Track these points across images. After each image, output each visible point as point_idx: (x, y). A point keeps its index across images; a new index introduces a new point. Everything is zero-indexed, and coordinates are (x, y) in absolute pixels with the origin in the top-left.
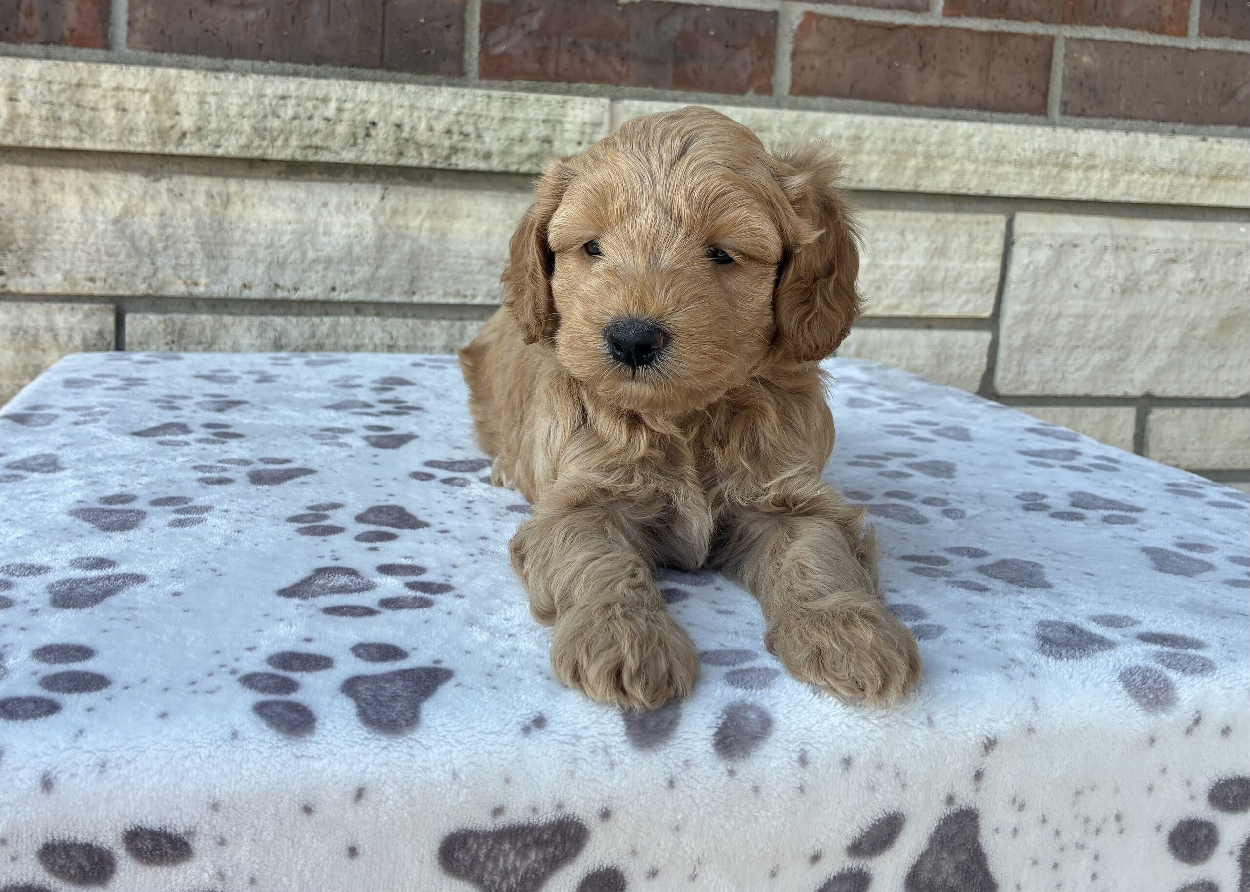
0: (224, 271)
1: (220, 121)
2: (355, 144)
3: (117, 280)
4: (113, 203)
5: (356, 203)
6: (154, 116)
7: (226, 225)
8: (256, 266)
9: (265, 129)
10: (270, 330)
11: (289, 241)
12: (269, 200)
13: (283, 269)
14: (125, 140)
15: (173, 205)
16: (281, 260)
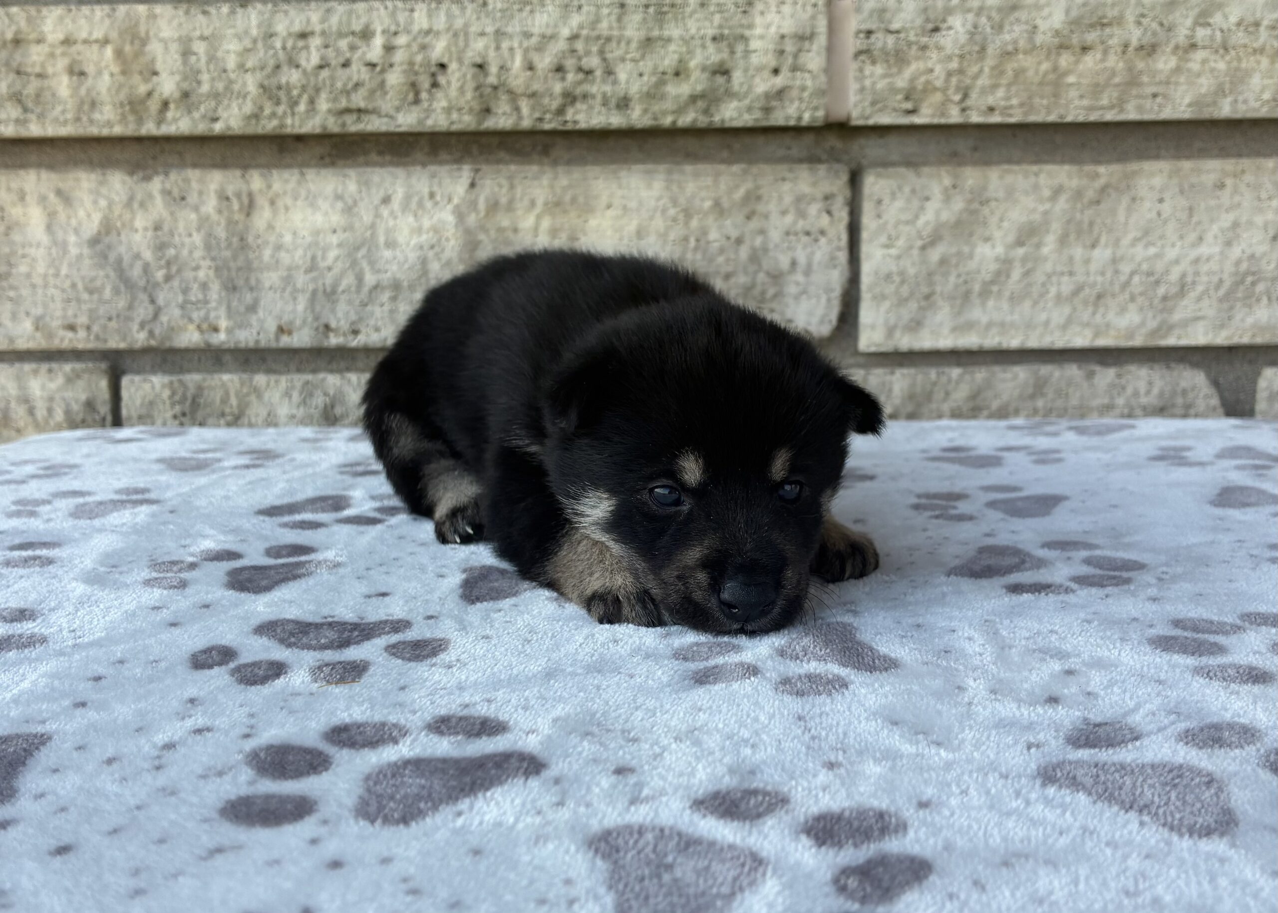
0: (253, 308)
1: (213, 79)
2: (417, 101)
3: (105, 327)
4: (89, 216)
5: (432, 195)
6: (121, 79)
7: (250, 239)
8: (295, 299)
9: (279, 88)
10: (319, 393)
11: (337, 259)
12: (307, 198)
13: (335, 302)
14: (85, 119)
15: (172, 214)
16: (329, 289)
